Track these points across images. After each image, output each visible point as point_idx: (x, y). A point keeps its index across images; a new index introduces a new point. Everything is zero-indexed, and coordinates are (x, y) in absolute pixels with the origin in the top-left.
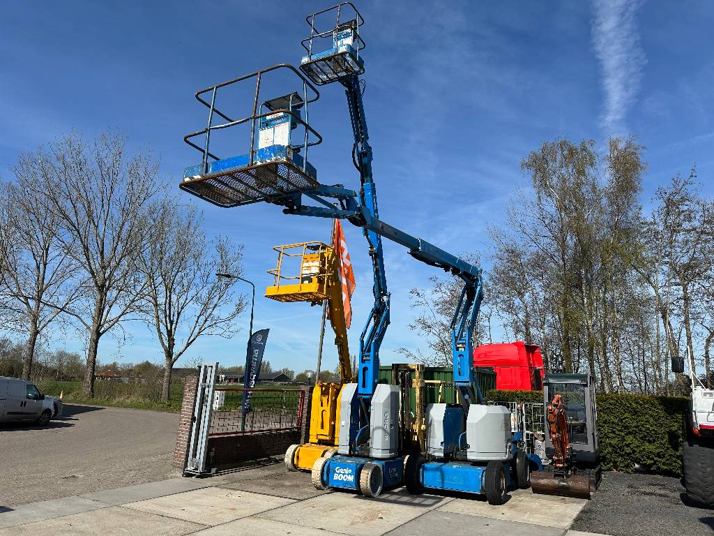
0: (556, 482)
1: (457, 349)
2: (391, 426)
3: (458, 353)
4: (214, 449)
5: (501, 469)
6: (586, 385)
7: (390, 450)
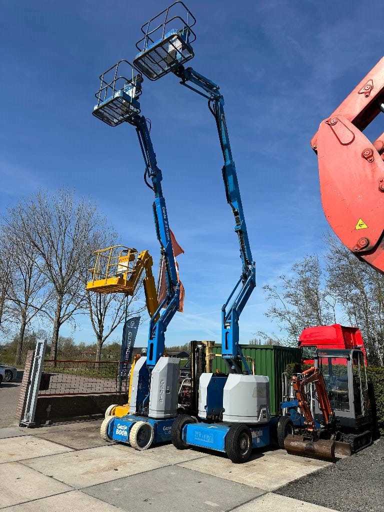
0: (304, 445)
1: (225, 327)
2: (167, 392)
3: (226, 331)
4: (50, 406)
5: (241, 431)
6: (349, 359)
7: (166, 412)
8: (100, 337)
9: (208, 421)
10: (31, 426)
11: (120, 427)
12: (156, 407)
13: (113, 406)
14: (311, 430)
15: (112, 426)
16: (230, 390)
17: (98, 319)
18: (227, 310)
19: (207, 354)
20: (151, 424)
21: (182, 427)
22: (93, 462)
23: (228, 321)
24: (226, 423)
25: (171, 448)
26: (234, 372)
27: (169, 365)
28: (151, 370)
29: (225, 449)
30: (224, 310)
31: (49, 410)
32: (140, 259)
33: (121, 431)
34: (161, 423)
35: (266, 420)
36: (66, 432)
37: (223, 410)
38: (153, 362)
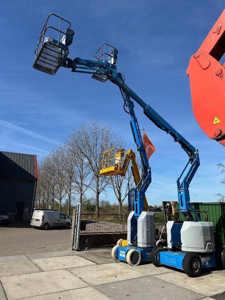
1: (180, 192)
2: (147, 232)
3: (181, 194)
5: (193, 257)
7: (147, 244)
8: (120, 200)
9: (173, 250)
10: (78, 250)
11: (122, 252)
12: (141, 241)
13: (121, 240)
15: (117, 252)
16: (185, 231)
17: (118, 190)
18: (181, 181)
19: (173, 209)
20: (139, 251)
21: (157, 253)
22: (105, 271)
23: (182, 189)
24: (184, 252)
25: (152, 266)
26: (189, 220)
27: (147, 216)
28: (137, 219)
29: (183, 267)
30: (178, 182)
32: (127, 155)
33: (122, 254)
34: (145, 251)
35: (211, 250)
37: (181, 244)
38: (138, 215)
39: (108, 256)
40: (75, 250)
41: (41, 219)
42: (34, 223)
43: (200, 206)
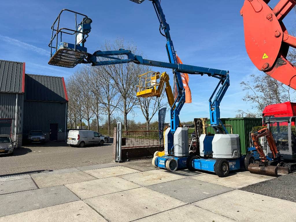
0: (259, 168)
1: (212, 110)
2: (183, 144)
3: (212, 112)
4: (127, 153)
5: (223, 162)
6: (289, 122)
7: (183, 154)
8: (147, 119)
9: (205, 157)
10: (120, 162)
11: (161, 161)
12: (178, 152)
13: (157, 152)
14: (264, 161)
15: (157, 161)
16: (216, 142)
17: (145, 110)
18: (213, 100)
19: (203, 124)
20: (176, 159)
21: (192, 160)
22: (150, 176)
23: (213, 107)
24: (215, 158)
26: (218, 133)
27: (182, 131)
28: (174, 134)
29: (215, 170)
30: (210, 101)
31: (127, 154)
32: (162, 77)
33: (162, 163)
34: (180, 159)
35: (237, 157)
36: (136, 164)
37: (213, 152)
38: (174, 130)
39: (149, 165)
40: (118, 162)
41: (77, 138)
42: (70, 142)
43: (226, 121)
